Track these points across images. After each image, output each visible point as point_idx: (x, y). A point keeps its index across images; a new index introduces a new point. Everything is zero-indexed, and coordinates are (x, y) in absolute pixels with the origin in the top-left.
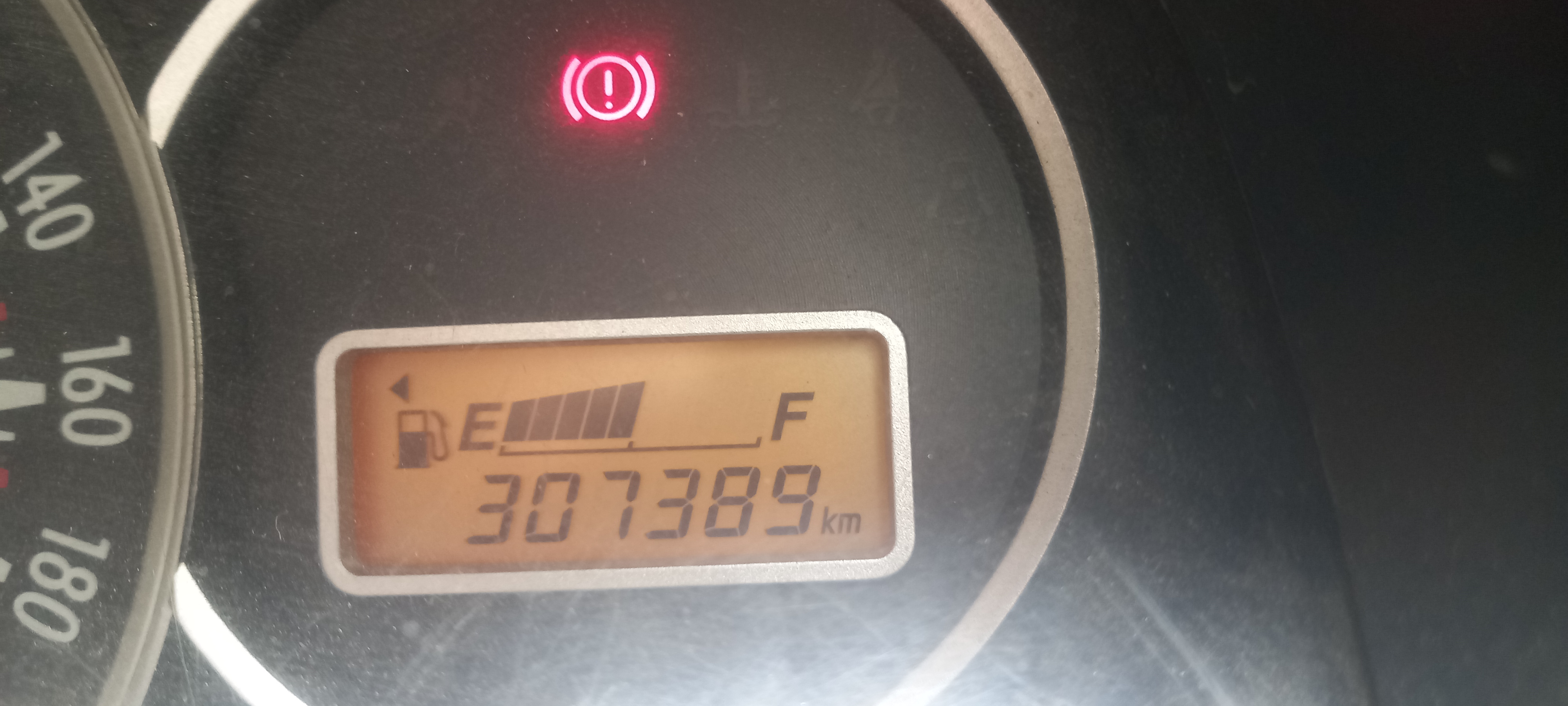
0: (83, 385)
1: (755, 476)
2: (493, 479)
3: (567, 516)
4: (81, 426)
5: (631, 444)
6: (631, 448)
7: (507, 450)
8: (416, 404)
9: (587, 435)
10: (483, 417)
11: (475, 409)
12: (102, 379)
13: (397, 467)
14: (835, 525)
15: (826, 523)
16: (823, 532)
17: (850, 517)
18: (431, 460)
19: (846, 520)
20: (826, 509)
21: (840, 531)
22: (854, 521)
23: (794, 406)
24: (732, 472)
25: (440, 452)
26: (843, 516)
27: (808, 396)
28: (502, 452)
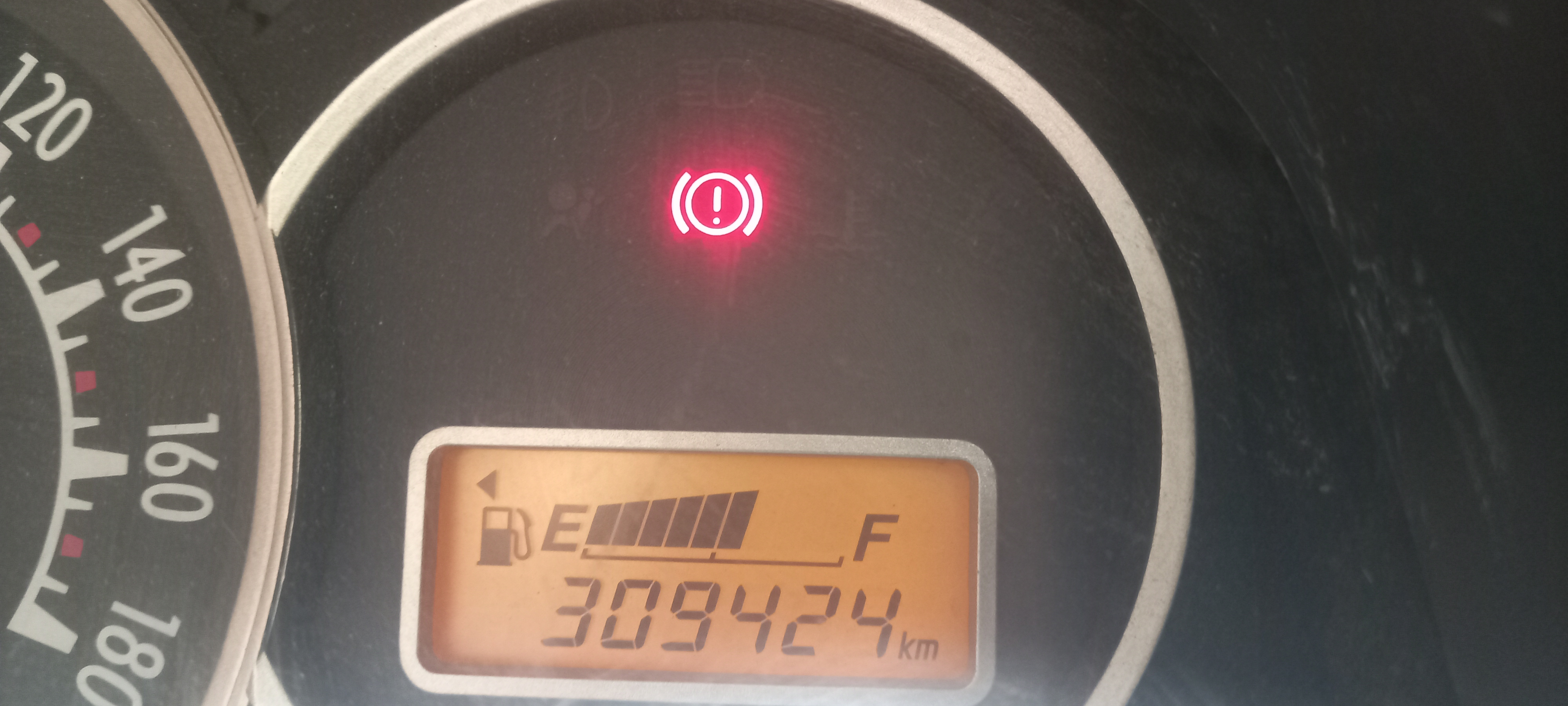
0: (168, 459)
1: (835, 597)
2: (573, 582)
3: (645, 624)
4: (162, 501)
5: (713, 555)
6: (712, 559)
8: (501, 502)
9: (671, 543)
10: (568, 518)
11: (559, 510)
12: (187, 454)
13: (479, 563)
14: (912, 650)
15: (904, 648)
16: (900, 656)
17: (928, 643)
18: (513, 558)
19: (923, 647)
20: (905, 635)
21: (917, 657)
22: (932, 647)
23: (878, 528)
24: (812, 590)
25: (523, 550)
26: (921, 642)
27: (893, 519)
28: (585, 555)
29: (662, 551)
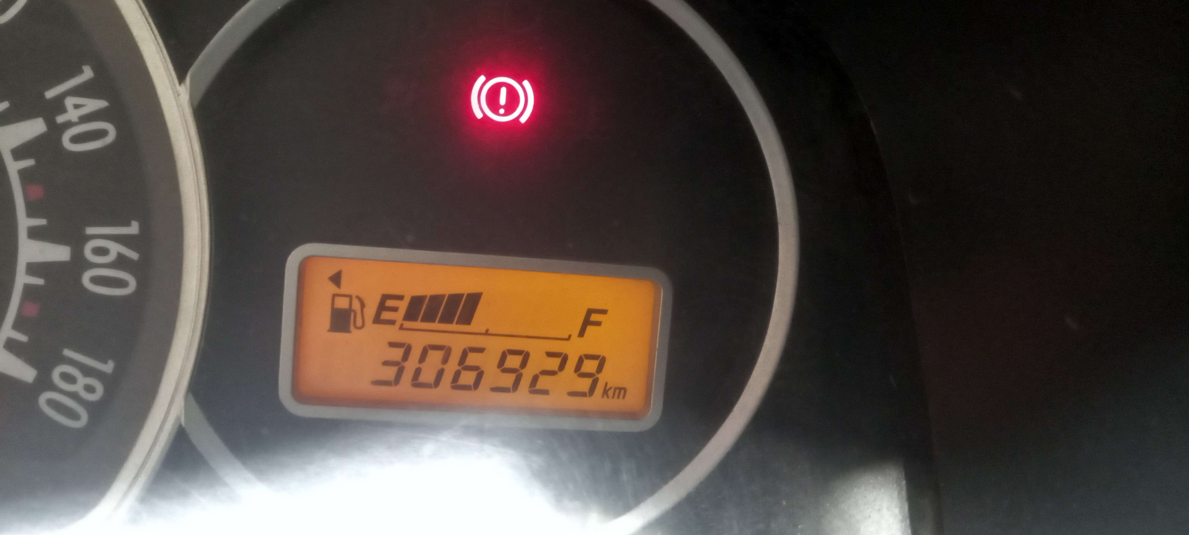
0: (101, 251)
1: (565, 359)
3: (440, 373)
4: (98, 280)
6: (487, 333)
7: (404, 326)
12: (115, 249)
13: (329, 331)
14: (610, 393)
15: (605, 392)
16: (603, 397)
17: (620, 389)
18: (352, 328)
19: (617, 391)
20: (606, 384)
21: (613, 397)
22: (622, 392)
23: (594, 317)
24: (550, 355)
25: (359, 323)
26: (616, 389)
27: (604, 312)
28: (401, 328)
29: (453, 327)
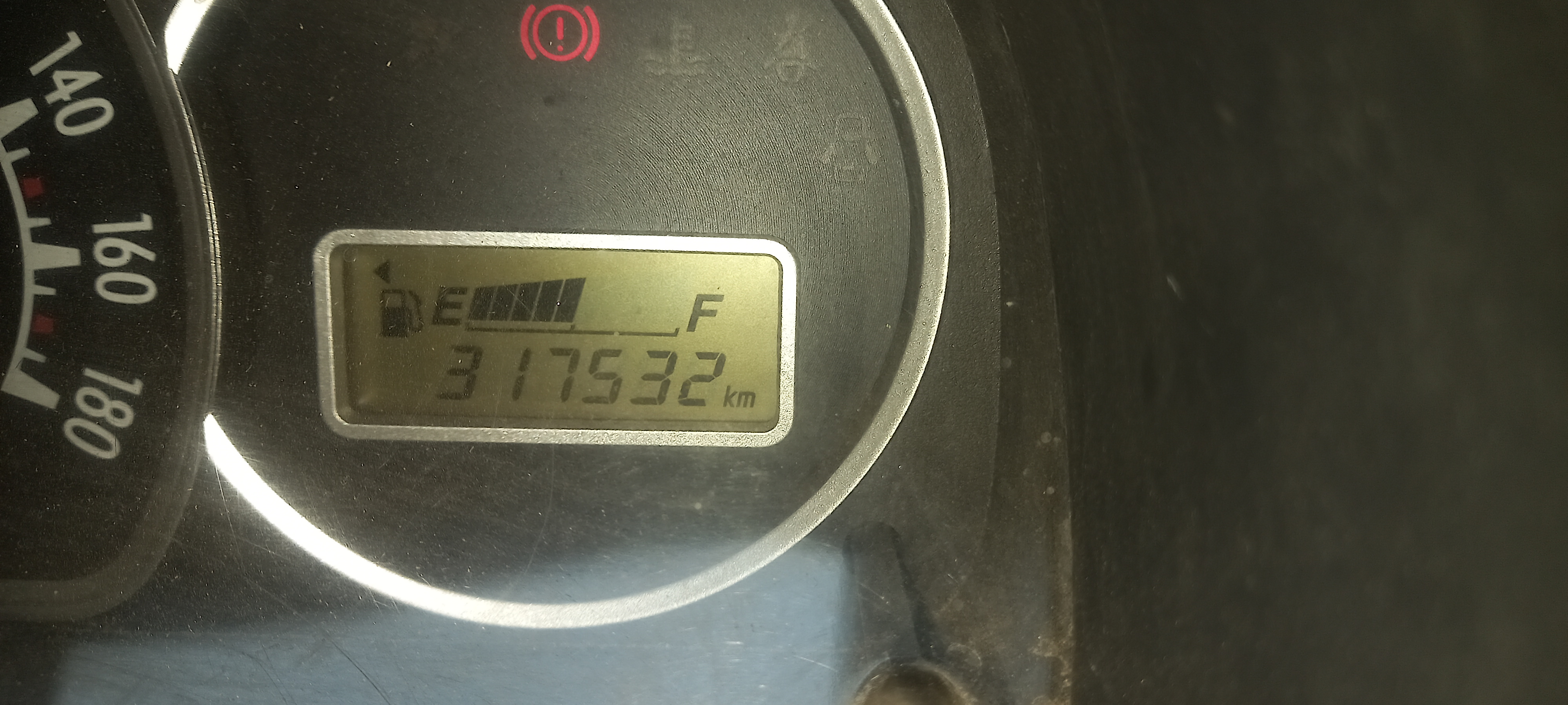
0: (112, 252)
1: (673, 359)
2: (460, 349)
4: (112, 287)
5: (572, 327)
6: (572, 331)
7: (471, 326)
8: (395, 285)
9: (538, 317)
10: (452, 298)
11: (444, 292)
12: (129, 248)
14: (735, 399)
17: (747, 394)
18: (408, 331)
19: (743, 397)
20: (729, 388)
21: (738, 404)
22: (750, 398)
23: (707, 305)
24: (655, 354)
25: (416, 324)
26: (741, 394)
27: (718, 298)
28: (468, 328)
29: (530, 324)
